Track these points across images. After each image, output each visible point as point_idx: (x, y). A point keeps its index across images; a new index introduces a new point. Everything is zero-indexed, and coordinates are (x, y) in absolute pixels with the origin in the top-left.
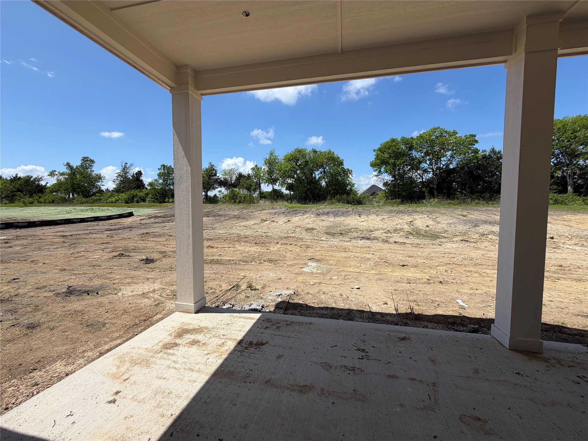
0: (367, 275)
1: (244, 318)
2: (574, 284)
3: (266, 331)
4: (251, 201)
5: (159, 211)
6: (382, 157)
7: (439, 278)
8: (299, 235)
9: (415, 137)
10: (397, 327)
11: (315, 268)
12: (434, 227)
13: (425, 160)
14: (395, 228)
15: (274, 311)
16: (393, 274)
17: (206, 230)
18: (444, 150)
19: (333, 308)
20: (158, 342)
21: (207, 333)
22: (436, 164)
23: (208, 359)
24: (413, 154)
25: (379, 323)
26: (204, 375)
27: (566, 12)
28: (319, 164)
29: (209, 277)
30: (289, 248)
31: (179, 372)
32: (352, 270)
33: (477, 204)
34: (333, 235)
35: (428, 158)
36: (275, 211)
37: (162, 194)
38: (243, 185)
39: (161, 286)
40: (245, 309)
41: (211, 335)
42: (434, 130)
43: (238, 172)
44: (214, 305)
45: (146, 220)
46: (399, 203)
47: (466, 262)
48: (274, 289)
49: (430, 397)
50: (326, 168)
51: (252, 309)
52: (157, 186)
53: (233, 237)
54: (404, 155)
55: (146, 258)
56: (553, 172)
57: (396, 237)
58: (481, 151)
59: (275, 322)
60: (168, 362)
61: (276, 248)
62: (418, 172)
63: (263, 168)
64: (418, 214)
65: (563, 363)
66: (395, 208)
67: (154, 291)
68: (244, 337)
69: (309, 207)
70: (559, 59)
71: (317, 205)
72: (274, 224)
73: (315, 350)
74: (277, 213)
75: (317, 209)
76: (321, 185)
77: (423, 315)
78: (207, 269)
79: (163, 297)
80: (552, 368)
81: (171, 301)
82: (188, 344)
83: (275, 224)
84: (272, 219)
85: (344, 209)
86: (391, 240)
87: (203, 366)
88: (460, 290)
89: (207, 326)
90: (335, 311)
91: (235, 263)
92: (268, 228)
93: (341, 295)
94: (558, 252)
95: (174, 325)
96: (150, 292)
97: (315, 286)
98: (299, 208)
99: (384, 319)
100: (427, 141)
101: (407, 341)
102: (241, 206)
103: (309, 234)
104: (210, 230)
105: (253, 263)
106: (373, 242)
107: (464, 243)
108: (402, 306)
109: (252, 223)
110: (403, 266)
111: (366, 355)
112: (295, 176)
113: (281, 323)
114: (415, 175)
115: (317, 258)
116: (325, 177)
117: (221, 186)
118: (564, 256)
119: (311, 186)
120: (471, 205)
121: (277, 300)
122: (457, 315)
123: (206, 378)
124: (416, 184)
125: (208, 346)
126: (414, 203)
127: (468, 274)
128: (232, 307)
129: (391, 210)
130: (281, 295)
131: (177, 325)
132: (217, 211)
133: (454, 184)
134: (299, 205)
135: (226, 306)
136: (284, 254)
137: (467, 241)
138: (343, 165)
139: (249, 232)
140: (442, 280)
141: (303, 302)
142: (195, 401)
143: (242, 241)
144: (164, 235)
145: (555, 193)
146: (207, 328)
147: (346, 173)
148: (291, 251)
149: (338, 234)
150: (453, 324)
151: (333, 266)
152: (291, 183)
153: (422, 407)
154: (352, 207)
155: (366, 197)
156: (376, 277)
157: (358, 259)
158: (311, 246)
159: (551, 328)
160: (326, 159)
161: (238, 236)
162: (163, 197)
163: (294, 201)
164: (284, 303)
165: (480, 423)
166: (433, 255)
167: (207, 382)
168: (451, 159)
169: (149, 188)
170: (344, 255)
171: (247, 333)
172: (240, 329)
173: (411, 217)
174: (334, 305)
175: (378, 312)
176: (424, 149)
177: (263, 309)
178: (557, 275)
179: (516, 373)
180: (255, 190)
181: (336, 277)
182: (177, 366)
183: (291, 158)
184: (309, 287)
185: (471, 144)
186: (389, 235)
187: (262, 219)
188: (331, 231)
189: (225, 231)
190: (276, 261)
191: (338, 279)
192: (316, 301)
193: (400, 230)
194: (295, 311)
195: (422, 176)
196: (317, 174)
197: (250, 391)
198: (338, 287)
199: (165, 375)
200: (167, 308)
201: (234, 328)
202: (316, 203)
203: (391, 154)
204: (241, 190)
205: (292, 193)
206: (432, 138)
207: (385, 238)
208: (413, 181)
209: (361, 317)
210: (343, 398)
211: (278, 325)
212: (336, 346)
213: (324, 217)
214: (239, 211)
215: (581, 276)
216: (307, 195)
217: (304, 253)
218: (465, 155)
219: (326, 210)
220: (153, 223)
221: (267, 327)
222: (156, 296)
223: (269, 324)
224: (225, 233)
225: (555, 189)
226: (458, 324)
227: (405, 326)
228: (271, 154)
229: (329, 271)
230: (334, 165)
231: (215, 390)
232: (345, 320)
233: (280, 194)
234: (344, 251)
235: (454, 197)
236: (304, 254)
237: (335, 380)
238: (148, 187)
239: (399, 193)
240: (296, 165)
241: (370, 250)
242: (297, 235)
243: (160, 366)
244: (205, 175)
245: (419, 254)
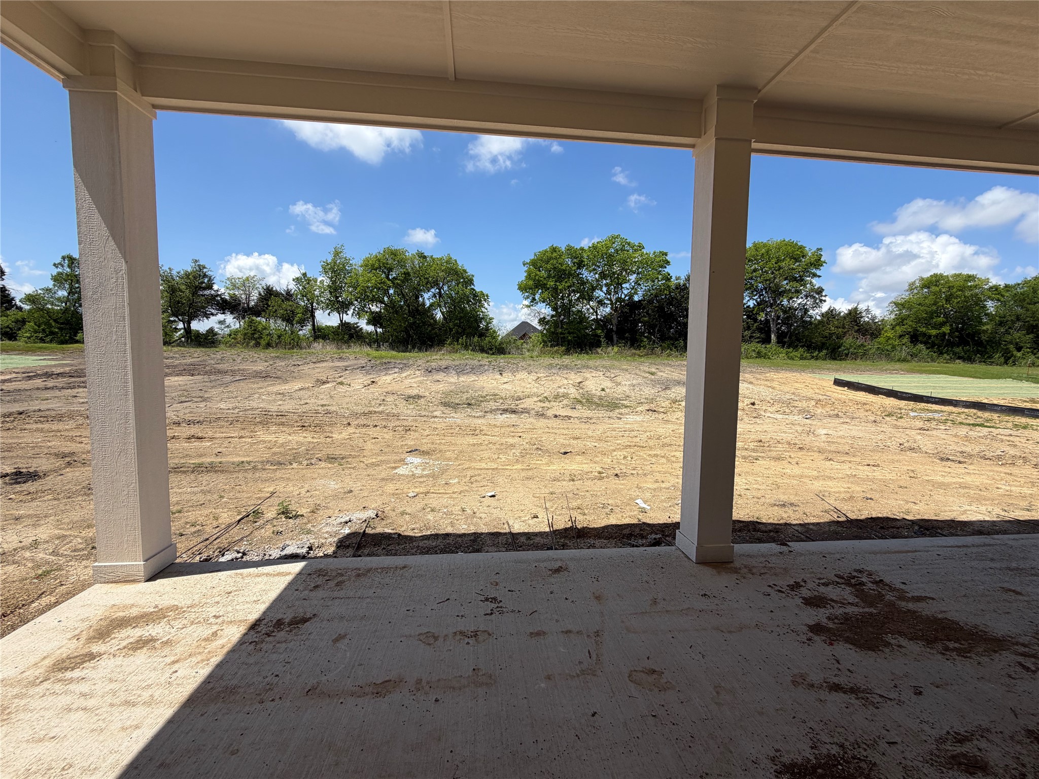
0: (507, 473)
1: (267, 575)
2: (773, 464)
3: (313, 594)
4: (295, 344)
5: (57, 362)
6: (535, 276)
7: (614, 468)
8: (393, 409)
9: (586, 248)
10: (550, 552)
11: (418, 466)
12: (613, 390)
13: (600, 285)
14: (556, 394)
15: (334, 552)
16: (549, 468)
17: (185, 404)
18: (626, 272)
19: (448, 535)
20: (38, 660)
21: (175, 619)
22: (616, 293)
23: (176, 671)
24: (583, 274)
25: (524, 550)
26: (163, 709)
27: (760, 91)
28: (430, 279)
29: (188, 501)
30: (371, 433)
31: (97, 715)
32: (483, 465)
33: (668, 356)
34: (455, 407)
35: (604, 282)
36: (346, 364)
37: (67, 322)
38: (276, 311)
39: (56, 532)
40: (271, 558)
41: (185, 622)
42: (613, 239)
43: (264, 285)
44: (198, 558)
45: (19, 383)
46: (562, 352)
47: (651, 443)
48: (336, 511)
49: (590, 654)
50: (442, 288)
51: (285, 555)
52: (52, 304)
53: (251, 416)
54: (570, 274)
55: (15, 471)
56: (757, 314)
57: (557, 408)
58: (674, 278)
59: (334, 574)
60: (65, 700)
61: (344, 435)
62: (591, 303)
63: (319, 279)
64: (590, 370)
65: (754, 571)
66: (556, 361)
67: (35, 544)
68: (265, 613)
69: (411, 357)
70: (753, 155)
71: (428, 353)
72: (342, 389)
73: (411, 613)
74: (348, 367)
75: (428, 361)
76: (434, 317)
77: (589, 528)
78: (185, 484)
79: (62, 555)
80: (743, 581)
81: (84, 563)
82: (124, 651)
83: (345, 388)
84: (340, 380)
85: (476, 362)
86: (550, 413)
87: (161, 691)
88: (642, 485)
89: (176, 603)
90: (450, 540)
91: (254, 468)
92: (331, 397)
93: (464, 511)
94: (759, 422)
95: (87, 615)
96: (22, 548)
97: (417, 500)
98: (394, 359)
99: (532, 542)
100: (602, 255)
101: (563, 573)
102: (272, 352)
103: (412, 407)
104: (196, 402)
105: (295, 465)
106: (522, 417)
107: (650, 415)
108: (559, 518)
109: (296, 388)
110: (565, 453)
111: (498, 607)
112: (386, 299)
113: (347, 574)
114: (586, 308)
115: (425, 448)
116: (442, 304)
117: (224, 310)
118: (765, 427)
119: (416, 318)
120: (661, 358)
121: (342, 531)
122: (635, 522)
123: (165, 713)
124: (588, 323)
125: (178, 645)
126: (584, 353)
127: (654, 460)
128: (242, 557)
129: (551, 364)
130: (350, 521)
131: (96, 612)
132: (213, 363)
133: (640, 325)
134: (394, 353)
135: (228, 557)
136: (360, 445)
137: (655, 411)
138: (473, 284)
139: (288, 406)
140: (618, 472)
141: (393, 529)
142: (136, 768)
143: (272, 422)
144: (71, 416)
145: (758, 342)
146: (175, 608)
147: (478, 298)
148: (375, 438)
149: (464, 406)
150: (630, 536)
151: (451, 461)
152: (377, 312)
153: (578, 672)
154: (488, 358)
155: (512, 341)
156: (523, 474)
157: (495, 447)
158: (414, 428)
159: (745, 526)
160: (443, 271)
161: (264, 413)
162: (70, 329)
163: (383, 345)
164: (354, 537)
165: (655, 676)
166: (608, 434)
167: (170, 722)
168: (636, 287)
169: (27, 307)
170: (472, 440)
171: (272, 604)
172: (255, 599)
173: (580, 375)
174: (450, 530)
175: (523, 533)
176: (599, 267)
177: (312, 552)
178: (755, 454)
179: (702, 595)
180: (302, 322)
181: (456, 480)
182: (91, 703)
183: (376, 265)
184: (405, 501)
185: (662, 267)
186: (547, 404)
187: (318, 379)
188: (451, 401)
189: (233, 403)
190: (343, 458)
191: (459, 482)
192: (418, 526)
193: (563, 396)
194: (376, 549)
195: (597, 311)
196: (427, 298)
197: (271, 717)
198: (458, 498)
199: (55, 729)
200: (72, 579)
201: (241, 599)
202: (426, 351)
203: (550, 271)
204: (271, 321)
205: (379, 330)
206: (610, 251)
207: (541, 409)
208: (583, 318)
209: (494, 545)
210: (454, 688)
211: (340, 579)
212: (449, 599)
213: (440, 376)
214: (266, 364)
215: (780, 453)
216: (409, 336)
217: (401, 440)
218: (654, 282)
219: (444, 363)
220: (38, 389)
221: (316, 587)
222: (41, 555)
223: (320, 581)
224: (234, 409)
225: (758, 338)
226: (636, 536)
227: (563, 549)
228: (337, 254)
229: (443, 471)
230: (458, 285)
231: (187, 733)
232: (466, 553)
233: (356, 332)
234: (473, 434)
235: (640, 345)
236: (400, 444)
237: (442, 660)
238: (23, 306)
239: (562, 336)
240: (388, 278)
241: (516, 431)
242: (388, 409)
243: (42, 713)
244: (184, 287)
245: (590, 433)
